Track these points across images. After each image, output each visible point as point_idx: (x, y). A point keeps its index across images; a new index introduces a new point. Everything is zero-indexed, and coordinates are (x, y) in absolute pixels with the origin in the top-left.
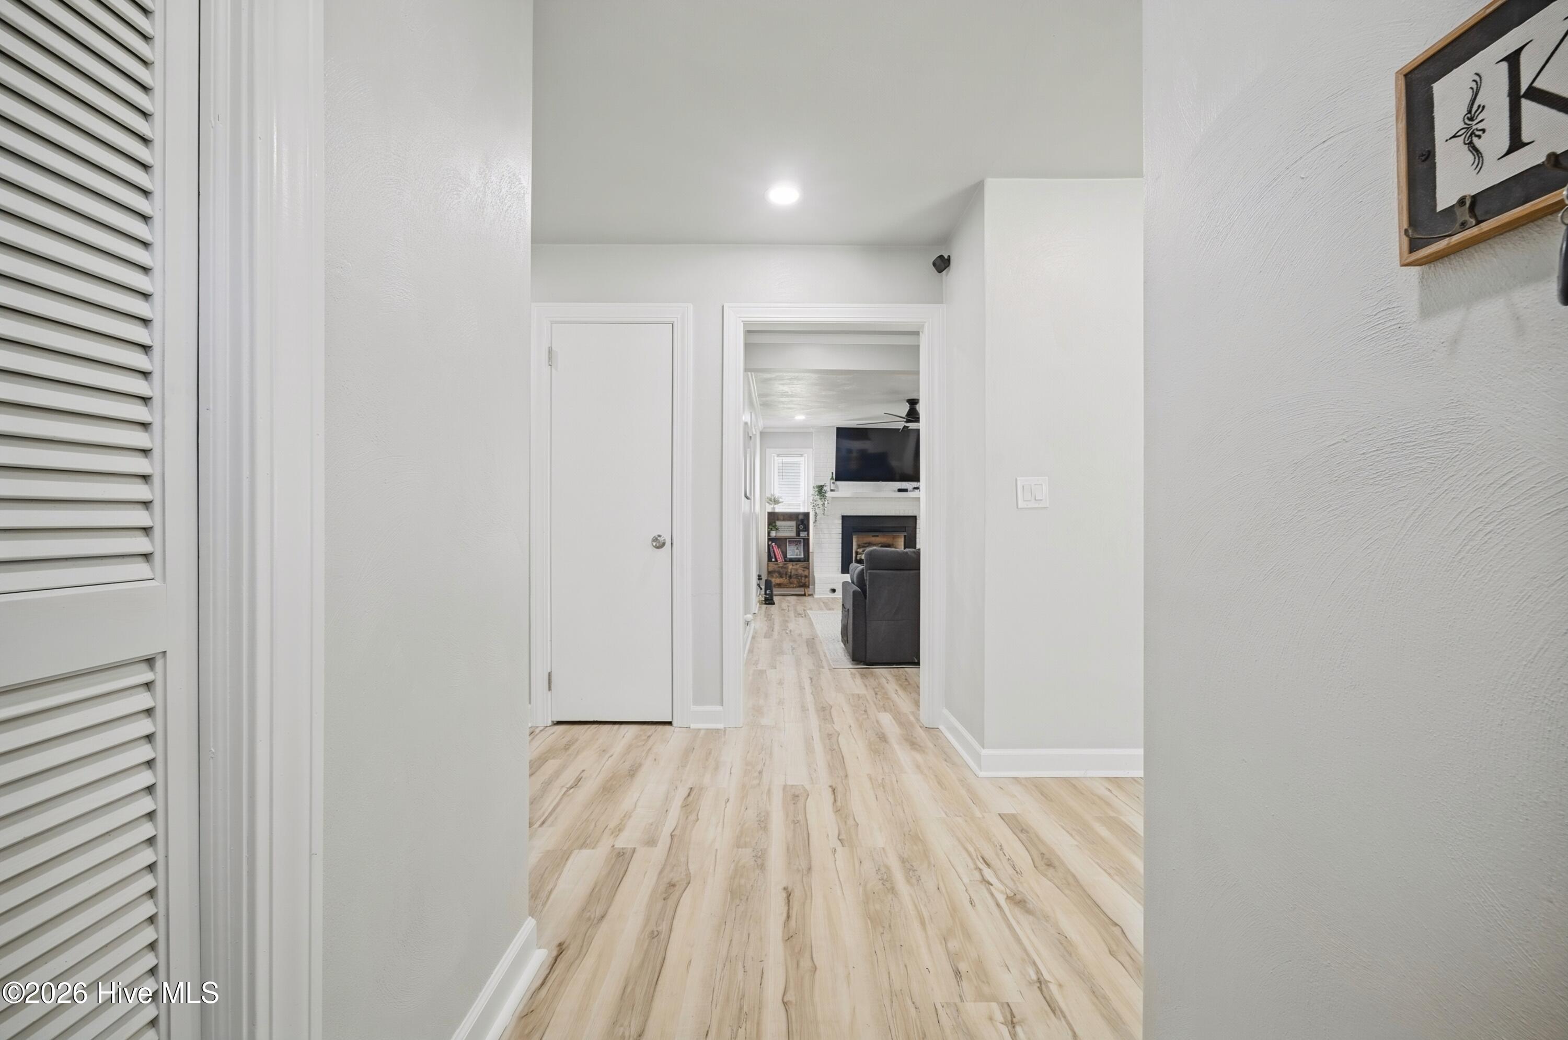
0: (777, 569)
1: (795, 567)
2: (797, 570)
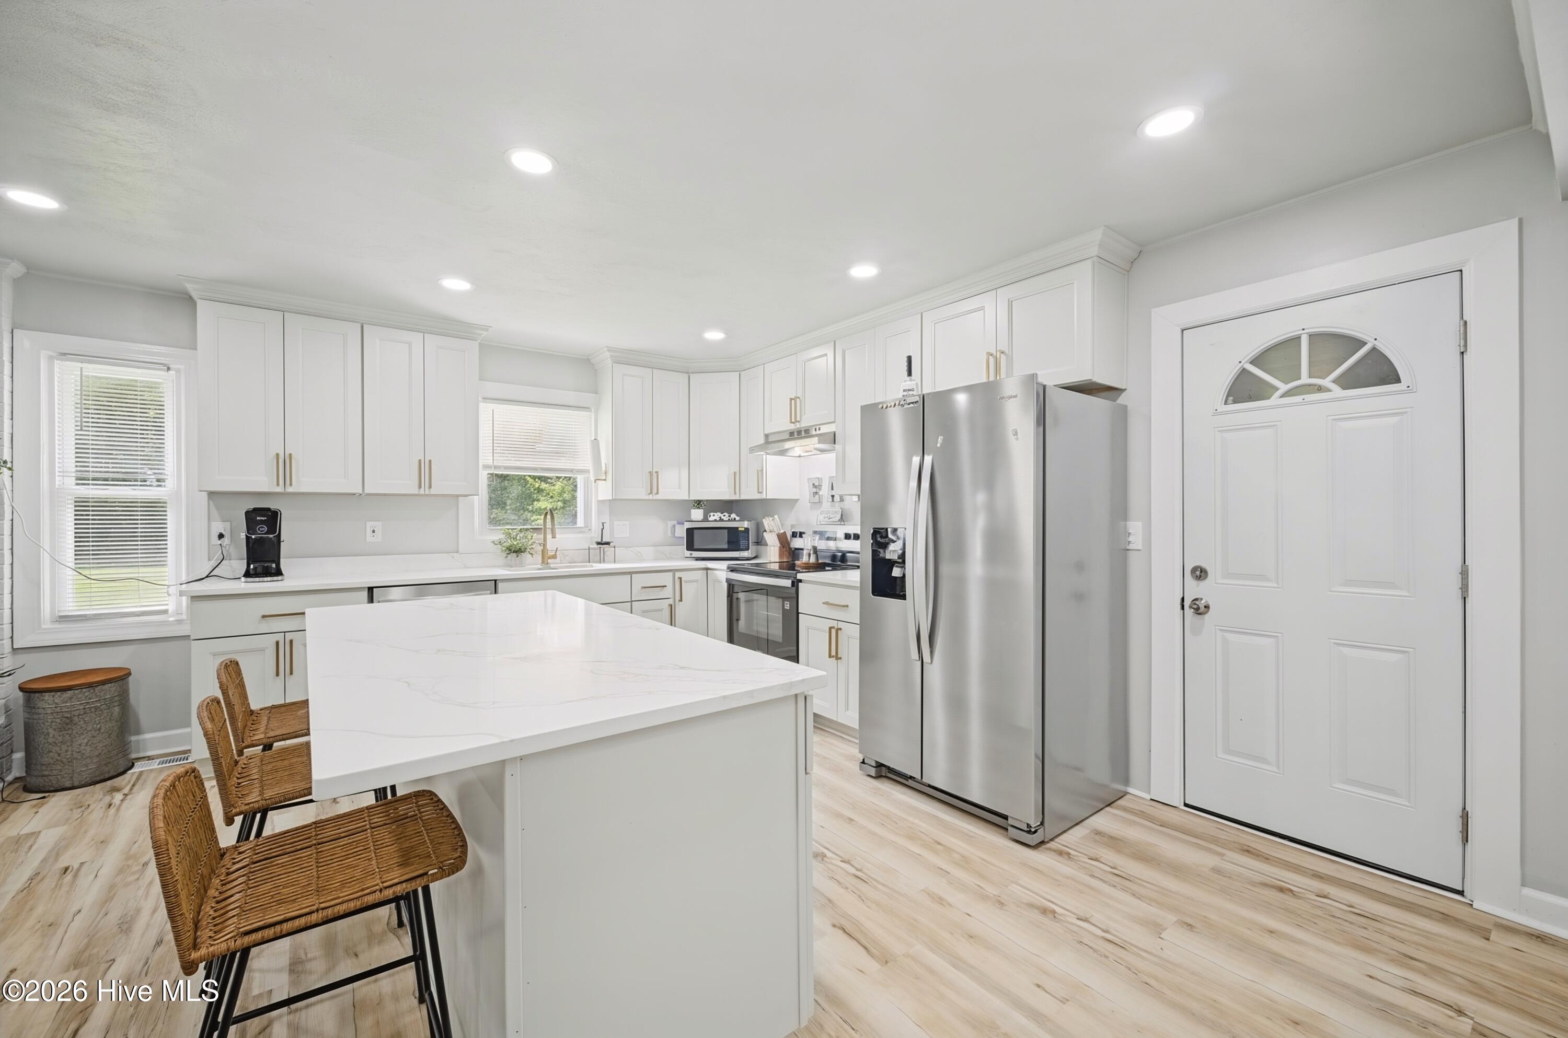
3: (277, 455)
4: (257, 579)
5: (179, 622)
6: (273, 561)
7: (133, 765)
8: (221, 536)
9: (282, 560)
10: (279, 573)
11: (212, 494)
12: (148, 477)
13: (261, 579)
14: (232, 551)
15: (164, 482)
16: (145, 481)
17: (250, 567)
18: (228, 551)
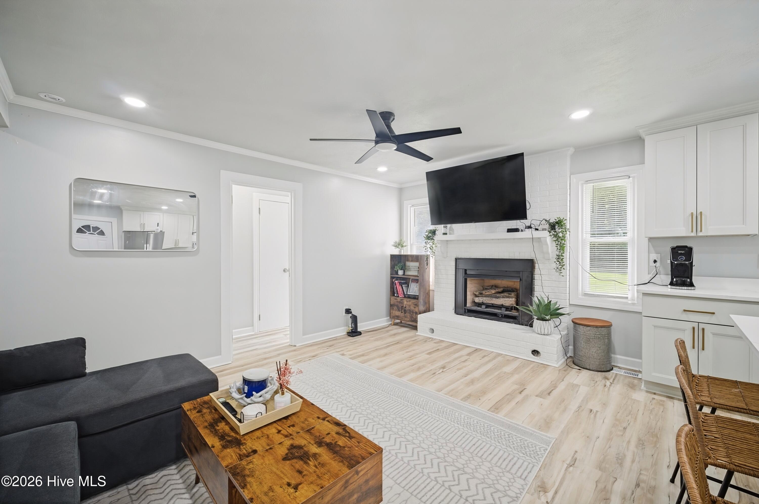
0: (396, 303)
1: (409, 303)
2: (410, 306)
3: (692, 213)
4: (678, 287)
5: (633, 304)
6: (688, 278)
7: (612, 369)
8: (655, 261)
9: (693, 277)
10: (691, 285)
11: (651, 239)
12: (619, 232)
13: (681, 288)
14: (661, 270)
15: (626, 234)
16: (618, 234)
17: (673, 280)
18: (659, 270)
